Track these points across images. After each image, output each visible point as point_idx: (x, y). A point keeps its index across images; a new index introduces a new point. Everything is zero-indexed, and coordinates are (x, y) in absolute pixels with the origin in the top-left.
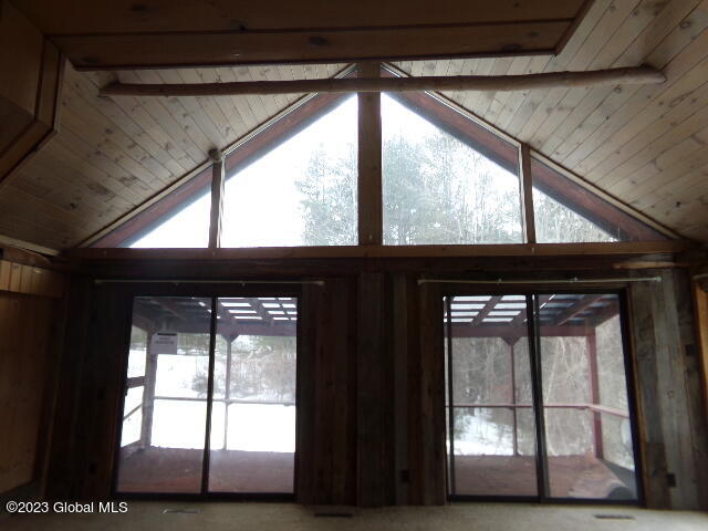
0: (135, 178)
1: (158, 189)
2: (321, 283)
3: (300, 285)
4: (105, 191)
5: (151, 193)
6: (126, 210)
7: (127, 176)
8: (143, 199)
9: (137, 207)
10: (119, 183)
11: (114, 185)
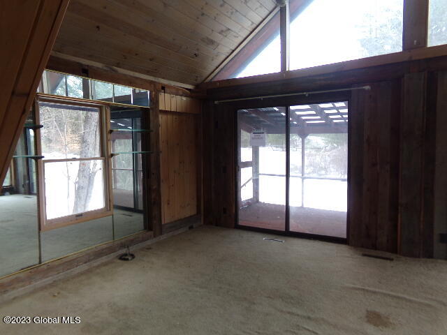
0: (229, 29)
1: (244, 36)
2: (367, 88)
3: (350, 91)
4: (212, 42)
5: (240, 39)
6: (227, 55)
7: (224, 29)
8: (237, 45)
9: (233, 51)
10: (220, 35)
11: (217, 37)
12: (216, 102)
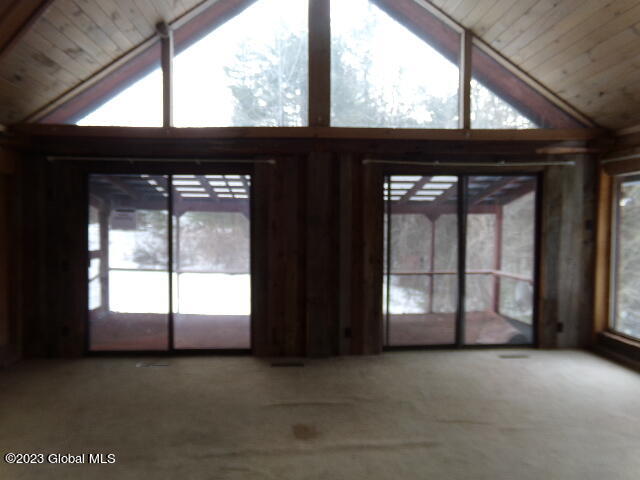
0: (81, 50)
1: (104, 63)
2: (272, 162)
3: (252, 164)
4: (49, 63)
5: (96, 67)
6: (73, 85)
7: (73, 47)
8: (89, 74)
9: (83, 82)
10: (64, 54)
11: (59, 57)
12: (50, 158)
